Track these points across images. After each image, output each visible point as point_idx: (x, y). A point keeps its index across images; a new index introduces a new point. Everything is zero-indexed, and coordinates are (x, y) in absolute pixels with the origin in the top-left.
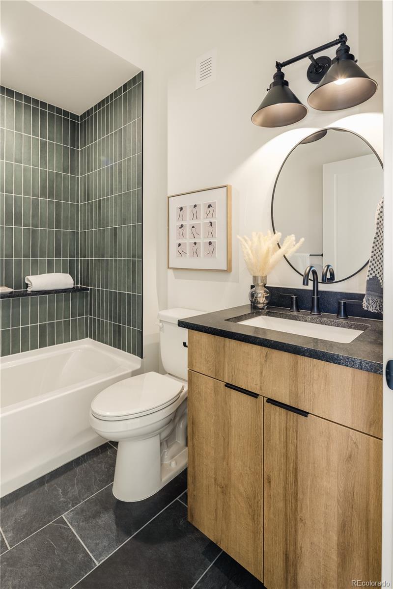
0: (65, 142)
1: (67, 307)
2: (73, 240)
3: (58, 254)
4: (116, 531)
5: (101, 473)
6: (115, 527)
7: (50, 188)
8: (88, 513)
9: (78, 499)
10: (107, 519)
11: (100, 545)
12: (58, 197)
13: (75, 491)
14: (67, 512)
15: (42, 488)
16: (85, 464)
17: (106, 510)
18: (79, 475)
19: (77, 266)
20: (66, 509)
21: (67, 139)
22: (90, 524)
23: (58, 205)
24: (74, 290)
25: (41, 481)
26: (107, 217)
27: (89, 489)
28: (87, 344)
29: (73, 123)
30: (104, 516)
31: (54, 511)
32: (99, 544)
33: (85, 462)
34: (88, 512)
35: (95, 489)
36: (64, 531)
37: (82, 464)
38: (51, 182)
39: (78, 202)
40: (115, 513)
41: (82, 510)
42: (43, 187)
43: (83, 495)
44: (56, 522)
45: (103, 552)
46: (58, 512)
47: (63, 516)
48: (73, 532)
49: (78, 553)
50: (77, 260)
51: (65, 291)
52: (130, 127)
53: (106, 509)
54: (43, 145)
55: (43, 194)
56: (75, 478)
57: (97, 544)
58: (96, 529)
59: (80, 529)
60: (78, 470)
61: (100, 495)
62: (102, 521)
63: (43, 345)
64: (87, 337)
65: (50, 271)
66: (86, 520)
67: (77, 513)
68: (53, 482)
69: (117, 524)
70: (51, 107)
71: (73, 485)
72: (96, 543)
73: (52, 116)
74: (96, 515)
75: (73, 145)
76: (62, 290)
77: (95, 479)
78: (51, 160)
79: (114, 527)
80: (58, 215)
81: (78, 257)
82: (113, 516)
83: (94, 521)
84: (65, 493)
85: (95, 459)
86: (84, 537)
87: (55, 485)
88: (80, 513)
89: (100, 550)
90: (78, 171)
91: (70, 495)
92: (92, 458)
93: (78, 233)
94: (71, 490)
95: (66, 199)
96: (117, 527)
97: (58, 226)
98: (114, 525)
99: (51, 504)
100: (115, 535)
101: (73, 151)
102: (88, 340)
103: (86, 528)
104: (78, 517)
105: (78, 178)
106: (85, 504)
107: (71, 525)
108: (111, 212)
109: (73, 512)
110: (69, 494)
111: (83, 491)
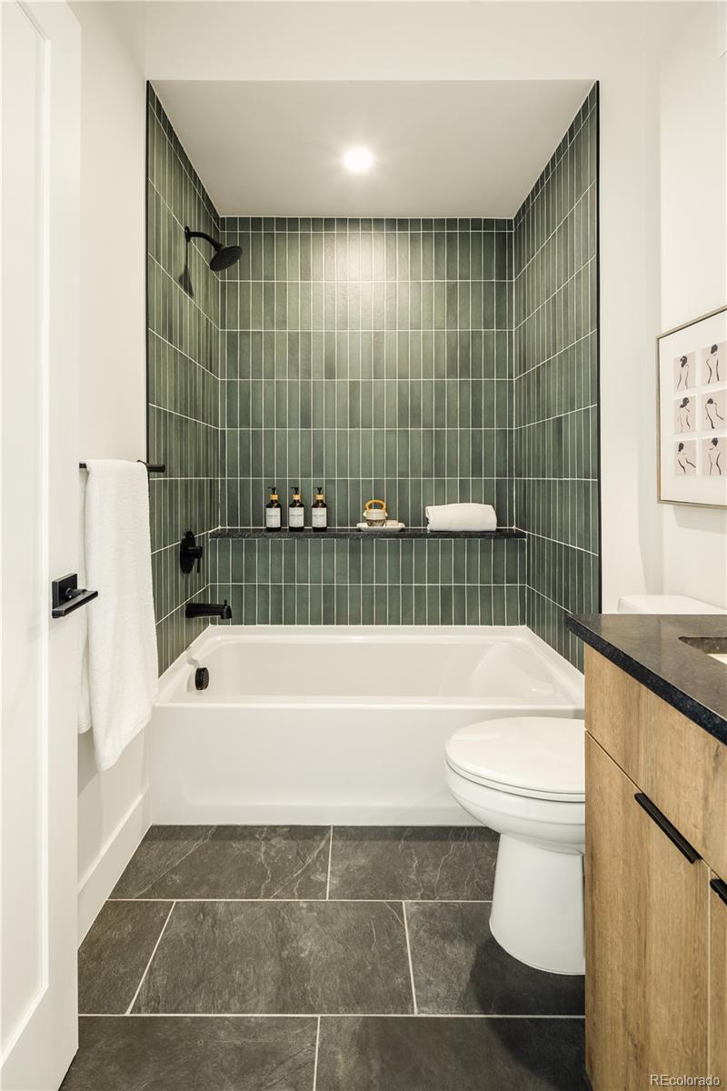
0: (488, 275)
1: (485, 564)
2: (502, 445)
3: (477, 471)
4: (465, 986)
5: (486, 873)
6: (468, 978)
7: (463, 360)
8: (438, 924)
9: (433, 891)
10: (461, 954)
11: (433, 986)
12: (476, 373)
13: (435, 876)
14: (410, 901)
15: (396, 843)
16: (468, 844)
17: (465, 940)
18: (450, 855)
19: (511, 492)
20: (411, 895)
21: (491, 269)
22: (432, 942)
23: (476, 385)
24: (499, 534)
25: (399, 833)
26: (549, 398)
27: (456, 887)
28: (521, 636)
29: (501, 237)
30: (458, 946)
31: (396, 888)
32: (431, 984)
33: (469, 841)
34: (440, 922)
35: (464, 894)
36: (395, 926)
37: (462, 841)
38: (465, 349)
39: (511, 376)
40: (478, 956)
41: (432, 914)
42: (452, 360)
43: (444, 891)
44: (391, 904)
45: (431, 1001)
46: (399, 893)
47: (403, 902)
48: (405, 936)
49: (398, 973)
50: (511, 481)
51: (483, 534)
52: (579, 209)
53: (468, 938)
54: (452, 290)
55: (452, 373)
56: (444, 855)
57: (428, 982)
58: (438, 958)
59: (417, 941)
60: (453, 845)
61: (468, 908)
62: (452, 953)
63: (446, 620)
64: (522, 623)
65: (464, 499)
66: (432, 932)
67: (423, 913)
68: (412, 844)
69: (473, 974)
70: (464, 222)
71: (436, 866)
72: (429, 980)
73: (464, 237)
74: (447, 936)
75: (501, 275)
76: (477, 532)
77: (473, 878)
78: (464, 311)
79: (466, 976)
80: (476, 404)
81: (511, 475)
82: (472, 957)
83: (441, 942)
84: (420, 870)
85: (486, 844)
86: (416, 957)
87: (413, 850)
88: (427, 914)
89: (430, 995)
90: (511, 321)
91: (425, 877)
92: (483, 840)
93: (511, 432)
94: (431, 871)
95: (489, 374)
96: (471, 980)
97: (476, 423)
98: (468, 973)
99: (396, 873)
100: (461, 989)
101: (501, 286)
102: (524, 630)
103: (425, 944)
104: (421, 918)
105: (511, 333)
106: (440, 907)
107: (408, 924)
108: (555, 387)
109: (418, 906)
110: (425, 874)
111: (446, 884)
